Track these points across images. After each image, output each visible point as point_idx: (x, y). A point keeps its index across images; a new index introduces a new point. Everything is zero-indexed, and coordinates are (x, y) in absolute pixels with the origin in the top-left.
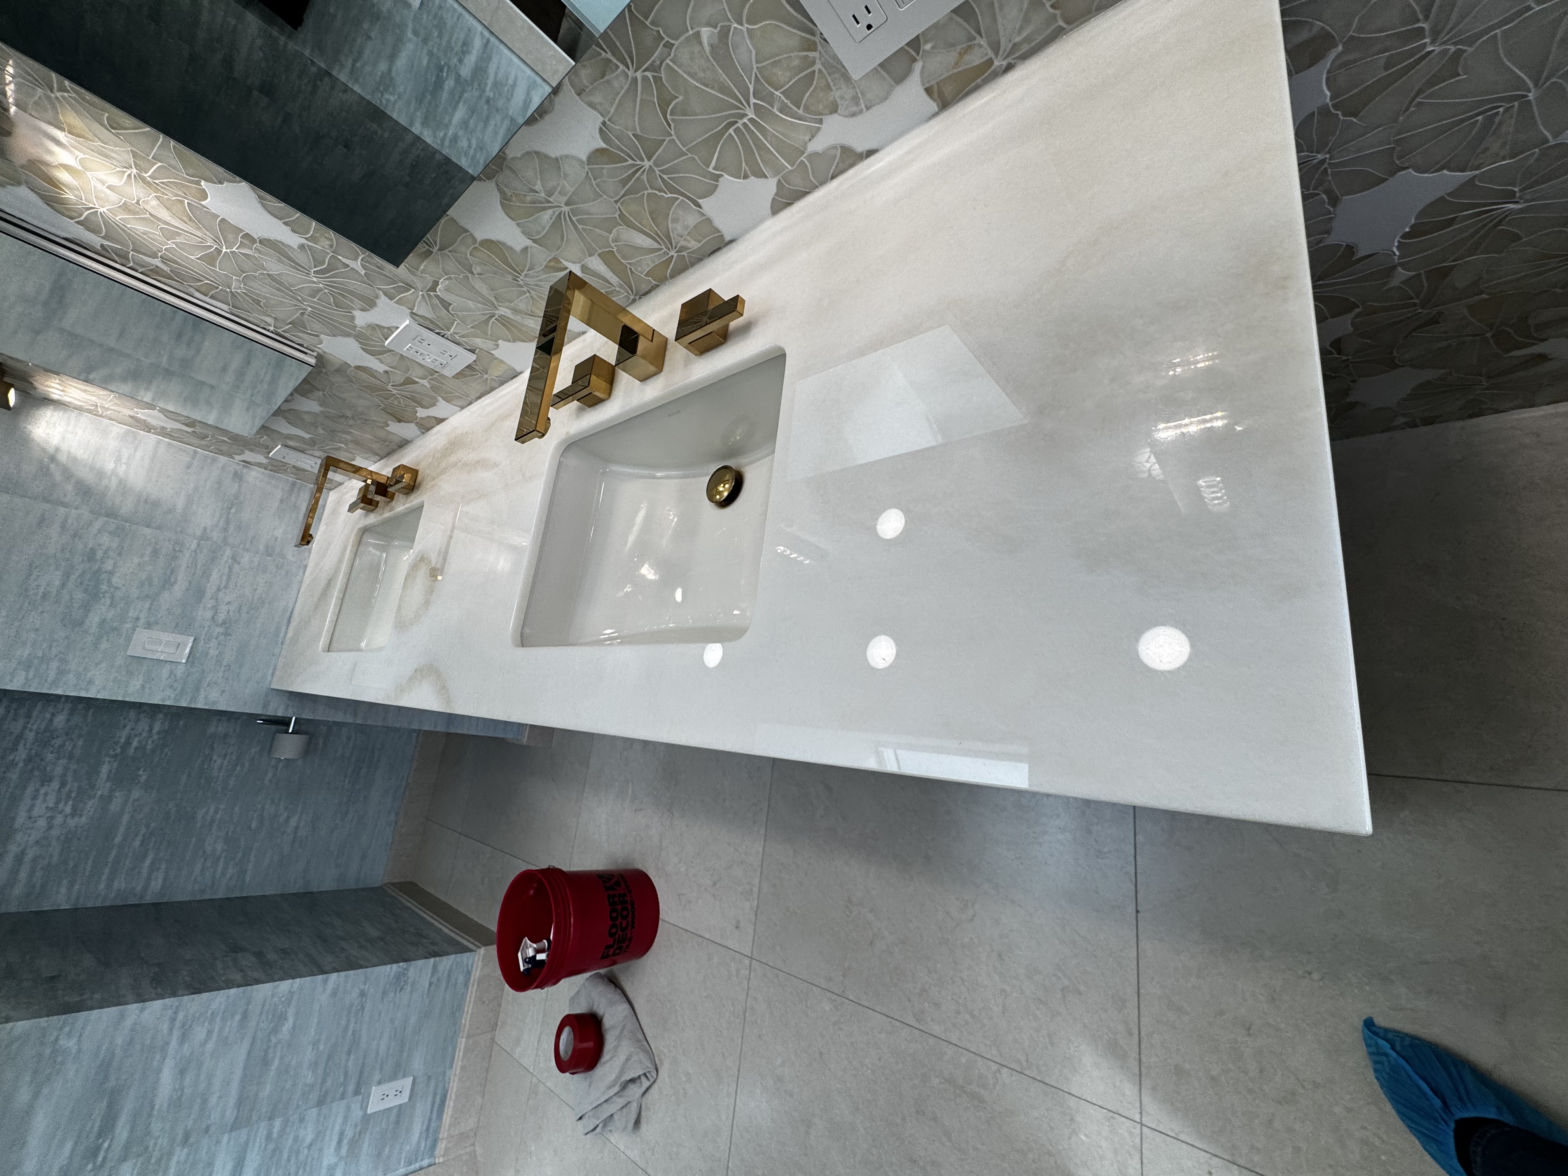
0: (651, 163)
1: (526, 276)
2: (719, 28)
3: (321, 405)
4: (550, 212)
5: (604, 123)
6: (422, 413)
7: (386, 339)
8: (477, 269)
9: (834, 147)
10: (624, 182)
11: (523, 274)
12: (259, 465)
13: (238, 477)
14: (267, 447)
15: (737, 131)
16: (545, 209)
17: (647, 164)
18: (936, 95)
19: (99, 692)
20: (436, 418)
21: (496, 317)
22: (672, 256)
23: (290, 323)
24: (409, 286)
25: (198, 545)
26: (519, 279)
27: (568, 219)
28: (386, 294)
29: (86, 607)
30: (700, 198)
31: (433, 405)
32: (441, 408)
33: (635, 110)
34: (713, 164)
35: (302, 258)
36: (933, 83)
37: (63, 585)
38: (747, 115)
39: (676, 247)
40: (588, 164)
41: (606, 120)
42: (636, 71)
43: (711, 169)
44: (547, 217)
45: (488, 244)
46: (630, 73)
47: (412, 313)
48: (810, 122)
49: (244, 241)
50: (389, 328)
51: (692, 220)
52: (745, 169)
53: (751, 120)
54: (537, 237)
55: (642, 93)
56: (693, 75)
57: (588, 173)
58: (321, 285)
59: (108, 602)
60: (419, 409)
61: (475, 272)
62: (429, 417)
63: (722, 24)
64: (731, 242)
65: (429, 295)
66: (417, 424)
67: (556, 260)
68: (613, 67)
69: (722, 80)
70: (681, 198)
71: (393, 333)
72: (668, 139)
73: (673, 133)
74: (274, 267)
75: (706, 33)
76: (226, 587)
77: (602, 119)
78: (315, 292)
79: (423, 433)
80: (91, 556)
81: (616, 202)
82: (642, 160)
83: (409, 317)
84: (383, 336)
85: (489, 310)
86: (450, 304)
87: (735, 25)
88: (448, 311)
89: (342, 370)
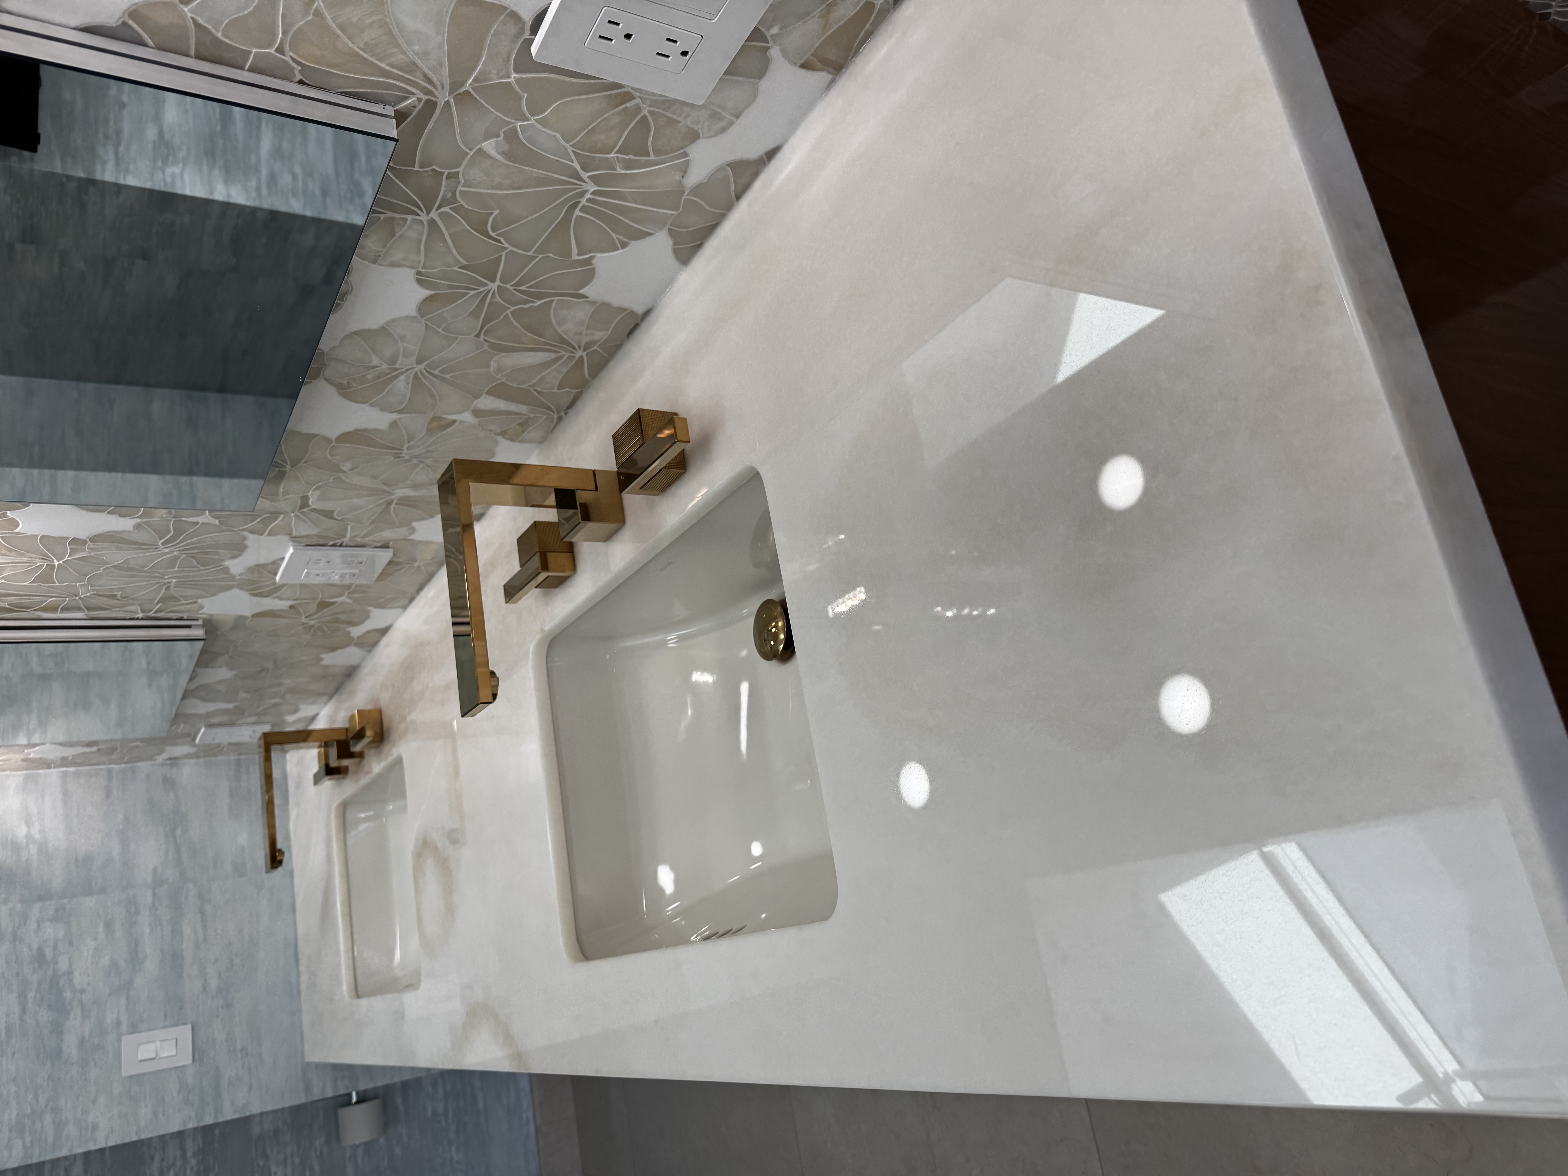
0: (498, 283)
1: (408, 448)
2: (502, 135)
3: (231, 669)
4: (402, 377)
5: (419, 273)
6: (356, 632)
7: (276, 574)
8: (346, 466)
9: (720, 169)
10: (475, 314)
11: (405, 448)
12: (188, 756)
13: (169, 783)
14: (189, 735)
15: (584, 209)
16: (396, 377)
17: (494, 286)
18: (819, 65)
19: (107, 1138)
20: (377, 630)
21: (395, 502)
22: (581, 357)
23: (158, 603)
24: (275, 514)
25: (154, 895)
26: (403, 455)
27: (428, 375)
28: (252, 532)
29: (58, 1029)
30: (580, 289)
31: (366, 617)
32: (378, 618)
33: (448, 247)
34: (575, 250)
35: (143, 537)
36: (808, 55)
37: (24, 1010)
38: (586, 191)
39: (580, 348)
40: (422, 317)
41: (420, 269)
42: (428, 213)
43: (575, 257)
44: (402, 385)
45: (346, 438)
46: (424, 217)
47: (292, 537)
48: (673, 161)
49: (72, 547)
50: (273, 563)
51: (581, 313)
52: (619, 240)
53: (594, 193)
54: (401, 407)
55: (447, 229)
56: (499, 187)
57: (426, 324)
58: (175, 553)
59: (79, 1012)
60: (350, 629)
61: (345, 469)
62: (368, 632)
63: (503, 130)
64: (647, 313)
65: (303, 513)
66: (356, 645)
67: (438, 419)
68: (401, 222)
69: (535, 175)
70: (556, 299)
71: (280, 565)
72: (504, 253)
73: (506, 245)
74: (118, 557)
75: (489, 146)
76: (205, 940)
77: (414, 271)
78: (172, 562)
79: (370, 651)
80: (40, 959)
81: (478, 335)
82: (486, 285)
83: (291, 544)
84: (270, 572)
85: (382, 499)
86: (333, 512)
87: (519, 124)
88: (335, 519)
89: (239, 623)
